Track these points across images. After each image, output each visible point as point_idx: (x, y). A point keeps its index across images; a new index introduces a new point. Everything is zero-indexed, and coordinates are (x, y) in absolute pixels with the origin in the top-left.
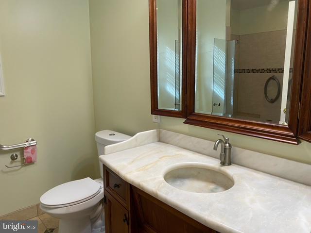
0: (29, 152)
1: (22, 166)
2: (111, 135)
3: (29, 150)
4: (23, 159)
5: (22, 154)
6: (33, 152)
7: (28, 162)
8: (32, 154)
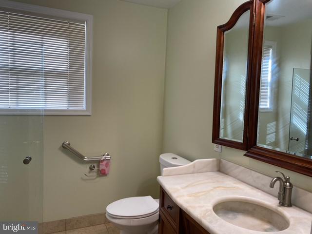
0: (104, 165)
1: (97, 177)
2: (173, 158)
3: (104, 163)
4: (99, 170)
5: (98, 166)
6: (107, 165)
7: (102, 173)
8: (107, 167)
